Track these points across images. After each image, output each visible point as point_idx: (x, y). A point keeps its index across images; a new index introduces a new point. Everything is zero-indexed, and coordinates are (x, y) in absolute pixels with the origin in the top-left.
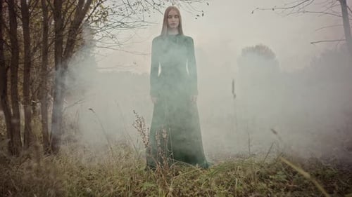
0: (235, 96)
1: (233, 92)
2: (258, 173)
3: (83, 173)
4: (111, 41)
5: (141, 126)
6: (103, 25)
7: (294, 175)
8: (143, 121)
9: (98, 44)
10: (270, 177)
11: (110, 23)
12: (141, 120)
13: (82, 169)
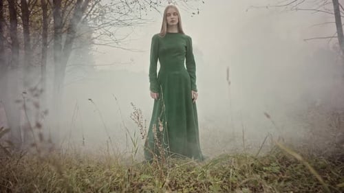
0: (229, 83)
1: (228, 79)
2: (252, 165)
3: (81, 165)
4: (108, 38)
5: (138, 118)
6: (101, 23)
7: (287, 167)
8: (141, 113)
9: (96, 41)
10: (264, 168)
11: (107, 21)
12: (139, 112)
13: (81, 162)
